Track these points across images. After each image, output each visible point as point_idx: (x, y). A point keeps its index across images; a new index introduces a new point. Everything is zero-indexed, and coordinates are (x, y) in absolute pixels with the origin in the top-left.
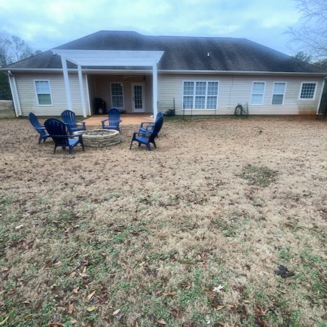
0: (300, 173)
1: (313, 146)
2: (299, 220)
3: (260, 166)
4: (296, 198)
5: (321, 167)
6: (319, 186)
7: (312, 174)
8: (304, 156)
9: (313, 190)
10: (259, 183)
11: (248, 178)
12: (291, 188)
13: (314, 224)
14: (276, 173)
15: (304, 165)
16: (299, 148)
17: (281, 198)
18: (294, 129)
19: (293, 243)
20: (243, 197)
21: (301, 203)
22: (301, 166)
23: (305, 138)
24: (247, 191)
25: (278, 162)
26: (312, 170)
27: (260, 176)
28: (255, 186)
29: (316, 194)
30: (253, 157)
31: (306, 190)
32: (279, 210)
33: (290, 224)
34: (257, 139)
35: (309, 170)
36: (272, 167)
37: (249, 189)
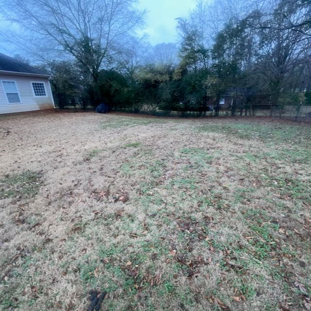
0: (62, 164)
1: (63, 135)
2: (82, 216)
3: (20, 172)
4: (69, 192)
5: (76, 151)
6: (81, 170)
7: (72, 160)
8: (59, 145)
9: (79, 177)
10: (26, 195)
11: (9, 195)
12: (61, 184)
13: (94, 211)
14: (40, 173)
15: (62, 154)
16: (52, 139)
17: (56, 200)
18: (41, 123)
19: (88, 249)
20: (11, 226)
21: (75, 195)
22: (61, 156)
23: (53, 129)
24: (14, 214)
25: (38, 160)
26: (70, 157)
27: (24, 185)
28: (23, 202)
29: (83, 179)
30: (8, 163)
31: (74, 179)
32: (60, 216)
33: (77, 226)
34: (6, 141)
35: (68, 157)
36: (35, 167)
37: (16, 210)
